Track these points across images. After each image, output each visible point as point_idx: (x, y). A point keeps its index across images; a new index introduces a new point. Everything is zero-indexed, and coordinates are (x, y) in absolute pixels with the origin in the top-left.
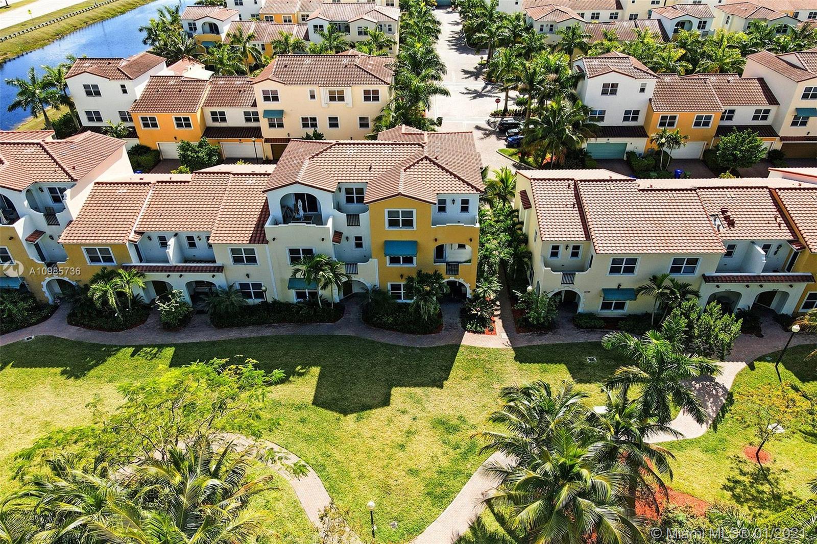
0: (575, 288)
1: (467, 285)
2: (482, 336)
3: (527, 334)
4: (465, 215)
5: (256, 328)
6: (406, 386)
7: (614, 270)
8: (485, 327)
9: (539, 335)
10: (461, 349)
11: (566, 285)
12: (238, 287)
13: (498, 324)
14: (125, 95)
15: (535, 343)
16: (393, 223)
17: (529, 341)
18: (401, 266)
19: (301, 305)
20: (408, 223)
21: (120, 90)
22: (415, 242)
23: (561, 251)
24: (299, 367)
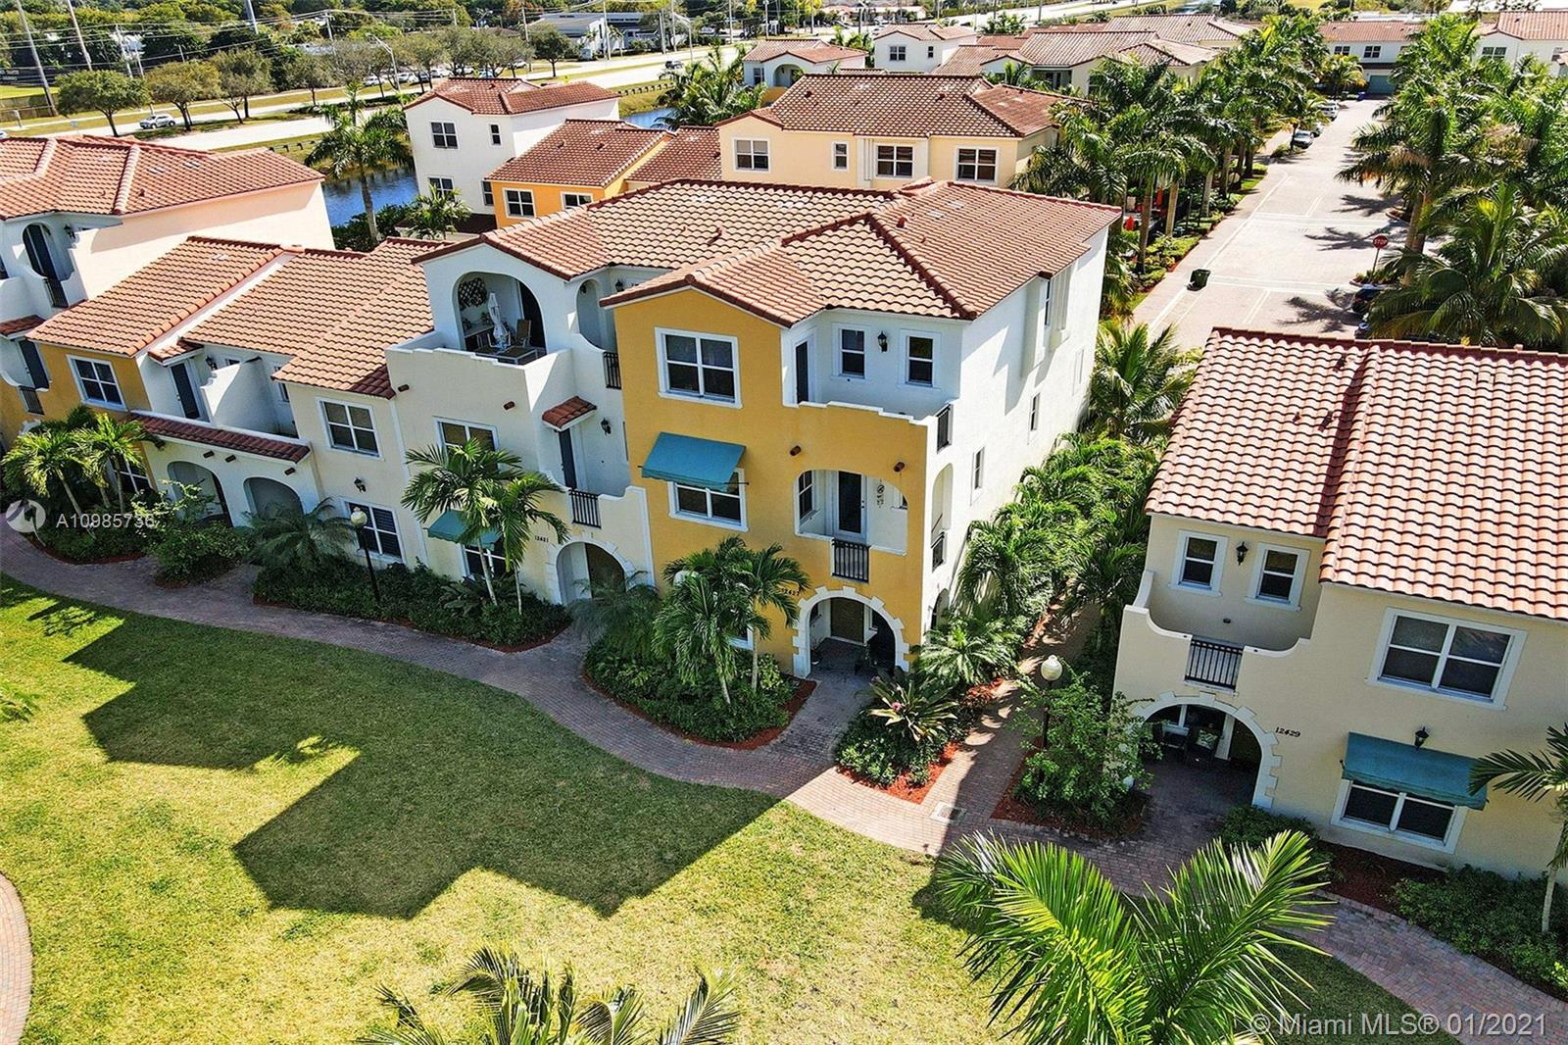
0: (1238, 706)
1: (900, 628)
2: (876, 793)
3: (1023, 826)
6: (512, 876)
7: (1403, 666)
8: (901, 767)
11: (1203, 686)
13: (955, 771)
18: (710, 524)
19: (465, 589)
21: (489, 135)
22: (738, 450)
23: (1222, 563)
24: (314, 740)
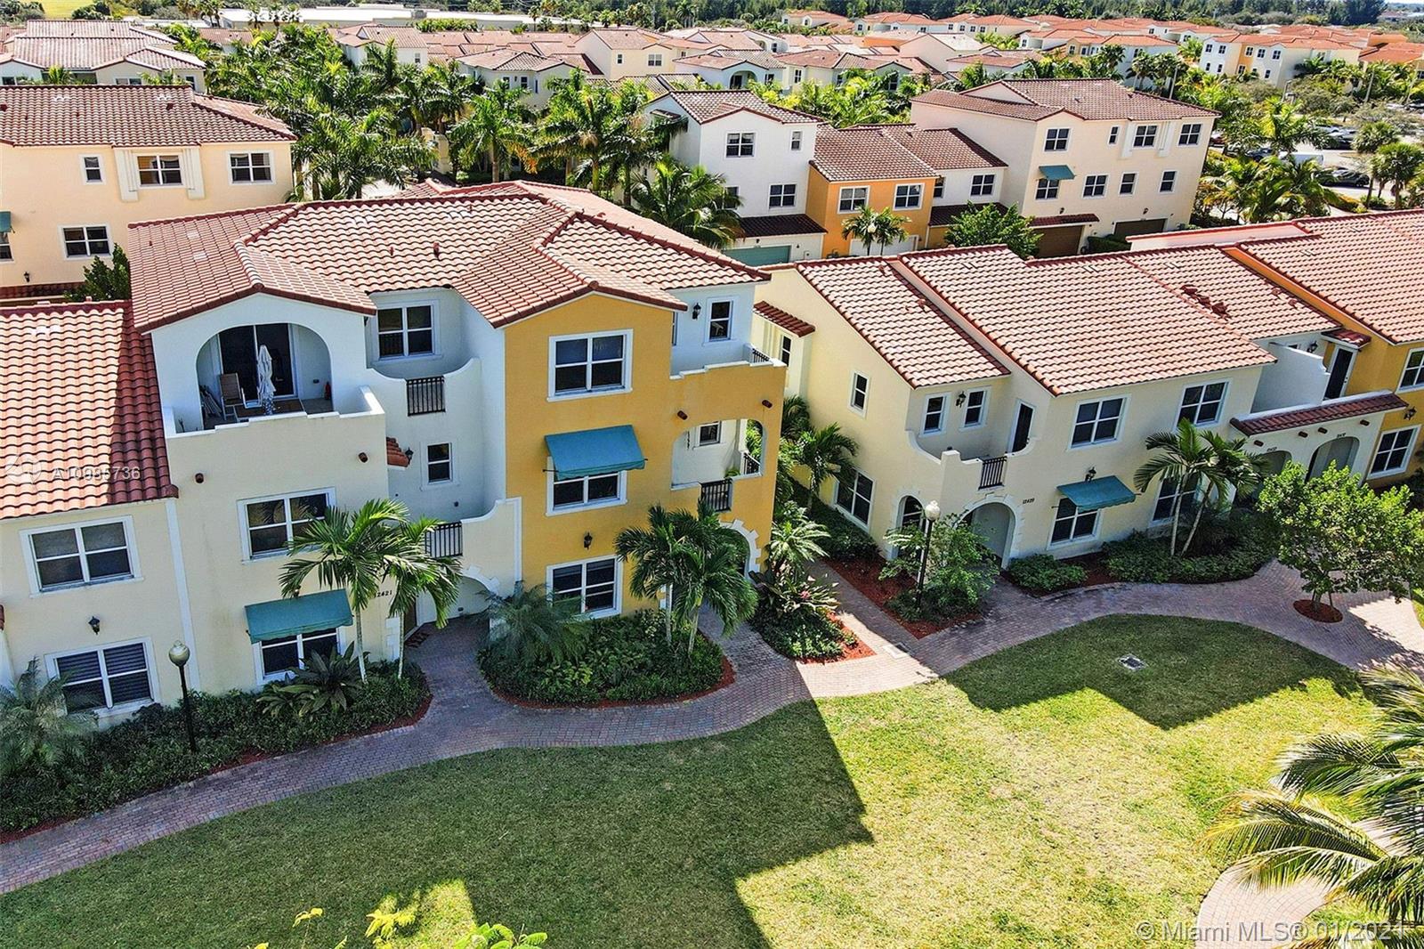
0: (1005, 495)
1: (751, 537)
2: (842, 663)
3: (940, 634)
5: (154, 803)
7: (1081, 435)
8: (833, 639)
10: (825, 711)
11: (987, 491)
12: (53, 671)
13: (851, 623)
15: (978, 653)
16: (569, 379)
18: (587, 510)
19: (291, 689)
20: (609, 375)
22: (627, 430)
23: (947, 411)
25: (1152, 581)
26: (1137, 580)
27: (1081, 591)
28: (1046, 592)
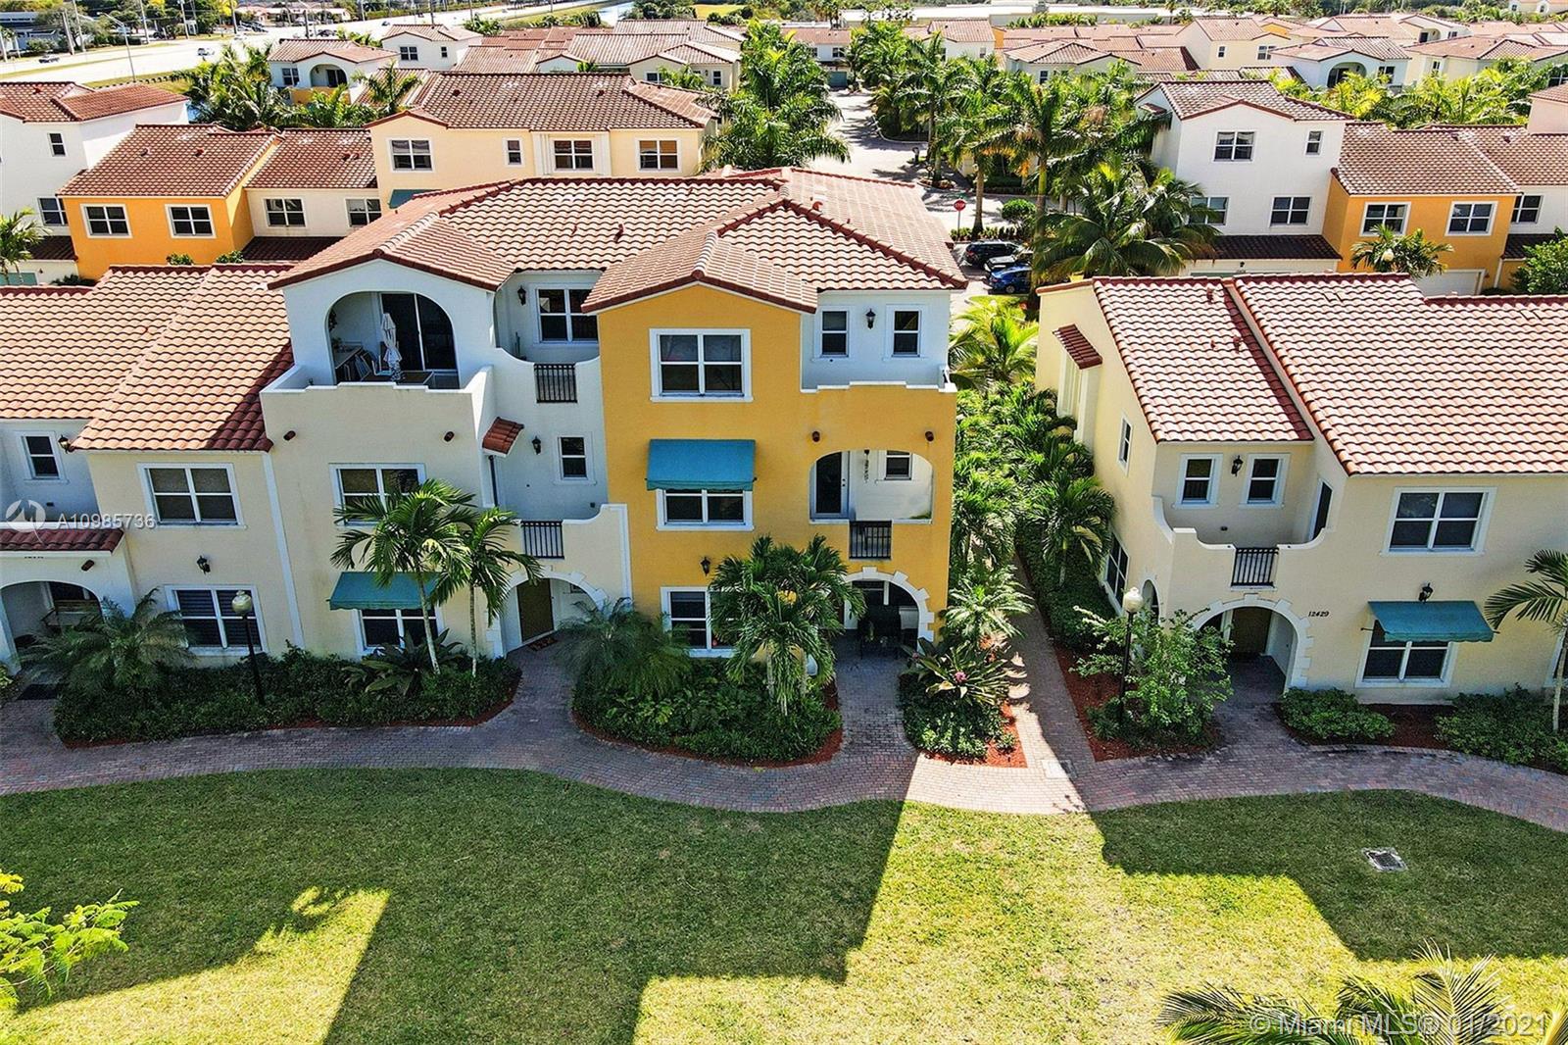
0: (1276, 599)
1: (919, 596)
2: (976, 769)
3: (1130, 762)
4: (906, 362)
6: (701, 974)
7: (1407, 535)
8: (982, 735)
9: (1175, 765)
10: (906, 818)
11: (1247, 589)
12: (173, 604)
13: (1027, 727)
14: (60, 157)
15: (1163, 796)
16: (677, 379)
17: (1145, 788)
18: (706, 530)
20: (726, 379)
21: (48, 145)
22: (748, 446)
23: (1218, 477)
24: (308, 896)
25: (1501, 758)
26: (1476, 752)
27: (1377, 750)
28: (1318, 741)
